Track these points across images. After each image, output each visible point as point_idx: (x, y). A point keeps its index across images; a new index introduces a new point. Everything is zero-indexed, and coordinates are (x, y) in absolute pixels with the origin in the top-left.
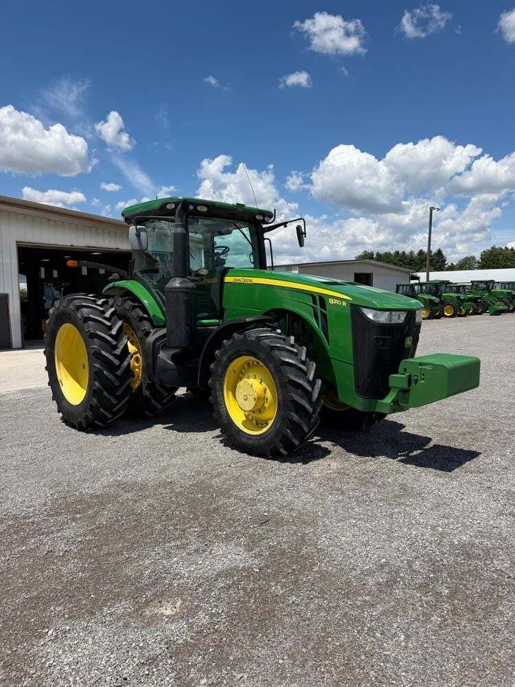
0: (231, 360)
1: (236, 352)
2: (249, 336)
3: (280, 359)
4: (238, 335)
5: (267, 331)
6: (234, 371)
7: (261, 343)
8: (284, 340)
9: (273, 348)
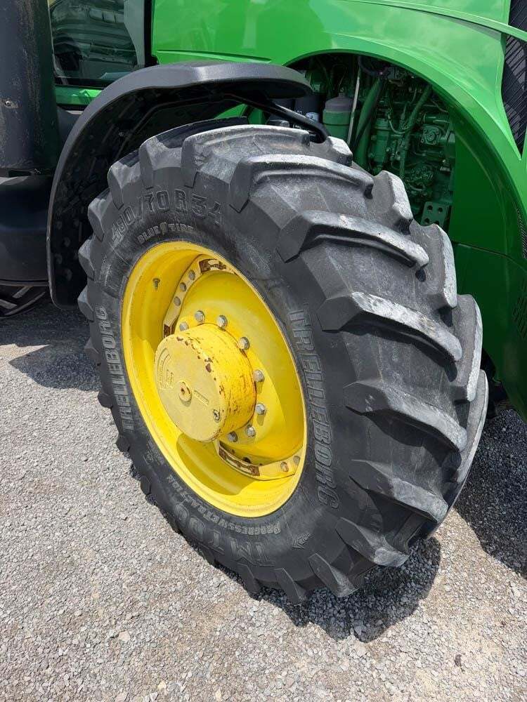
0: (140, 243)
1: (155, 220)
2: (207, 158)
3: (350, 303)
4: (162, 147)
5: (292, 138)
6: (157, 281)
7: (259, 196)
8: (368, 193)
9: (316, 236)
